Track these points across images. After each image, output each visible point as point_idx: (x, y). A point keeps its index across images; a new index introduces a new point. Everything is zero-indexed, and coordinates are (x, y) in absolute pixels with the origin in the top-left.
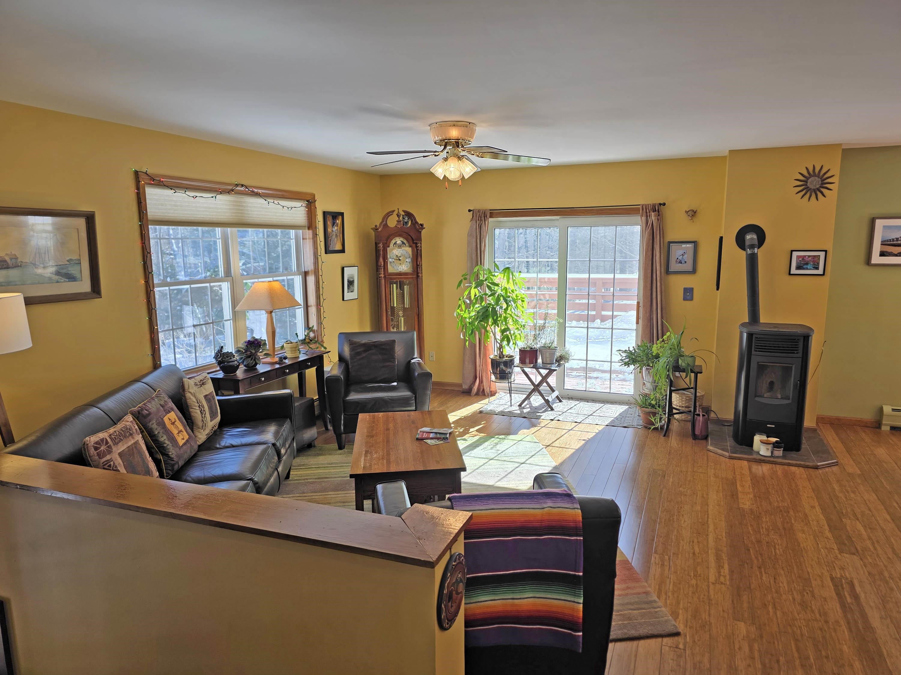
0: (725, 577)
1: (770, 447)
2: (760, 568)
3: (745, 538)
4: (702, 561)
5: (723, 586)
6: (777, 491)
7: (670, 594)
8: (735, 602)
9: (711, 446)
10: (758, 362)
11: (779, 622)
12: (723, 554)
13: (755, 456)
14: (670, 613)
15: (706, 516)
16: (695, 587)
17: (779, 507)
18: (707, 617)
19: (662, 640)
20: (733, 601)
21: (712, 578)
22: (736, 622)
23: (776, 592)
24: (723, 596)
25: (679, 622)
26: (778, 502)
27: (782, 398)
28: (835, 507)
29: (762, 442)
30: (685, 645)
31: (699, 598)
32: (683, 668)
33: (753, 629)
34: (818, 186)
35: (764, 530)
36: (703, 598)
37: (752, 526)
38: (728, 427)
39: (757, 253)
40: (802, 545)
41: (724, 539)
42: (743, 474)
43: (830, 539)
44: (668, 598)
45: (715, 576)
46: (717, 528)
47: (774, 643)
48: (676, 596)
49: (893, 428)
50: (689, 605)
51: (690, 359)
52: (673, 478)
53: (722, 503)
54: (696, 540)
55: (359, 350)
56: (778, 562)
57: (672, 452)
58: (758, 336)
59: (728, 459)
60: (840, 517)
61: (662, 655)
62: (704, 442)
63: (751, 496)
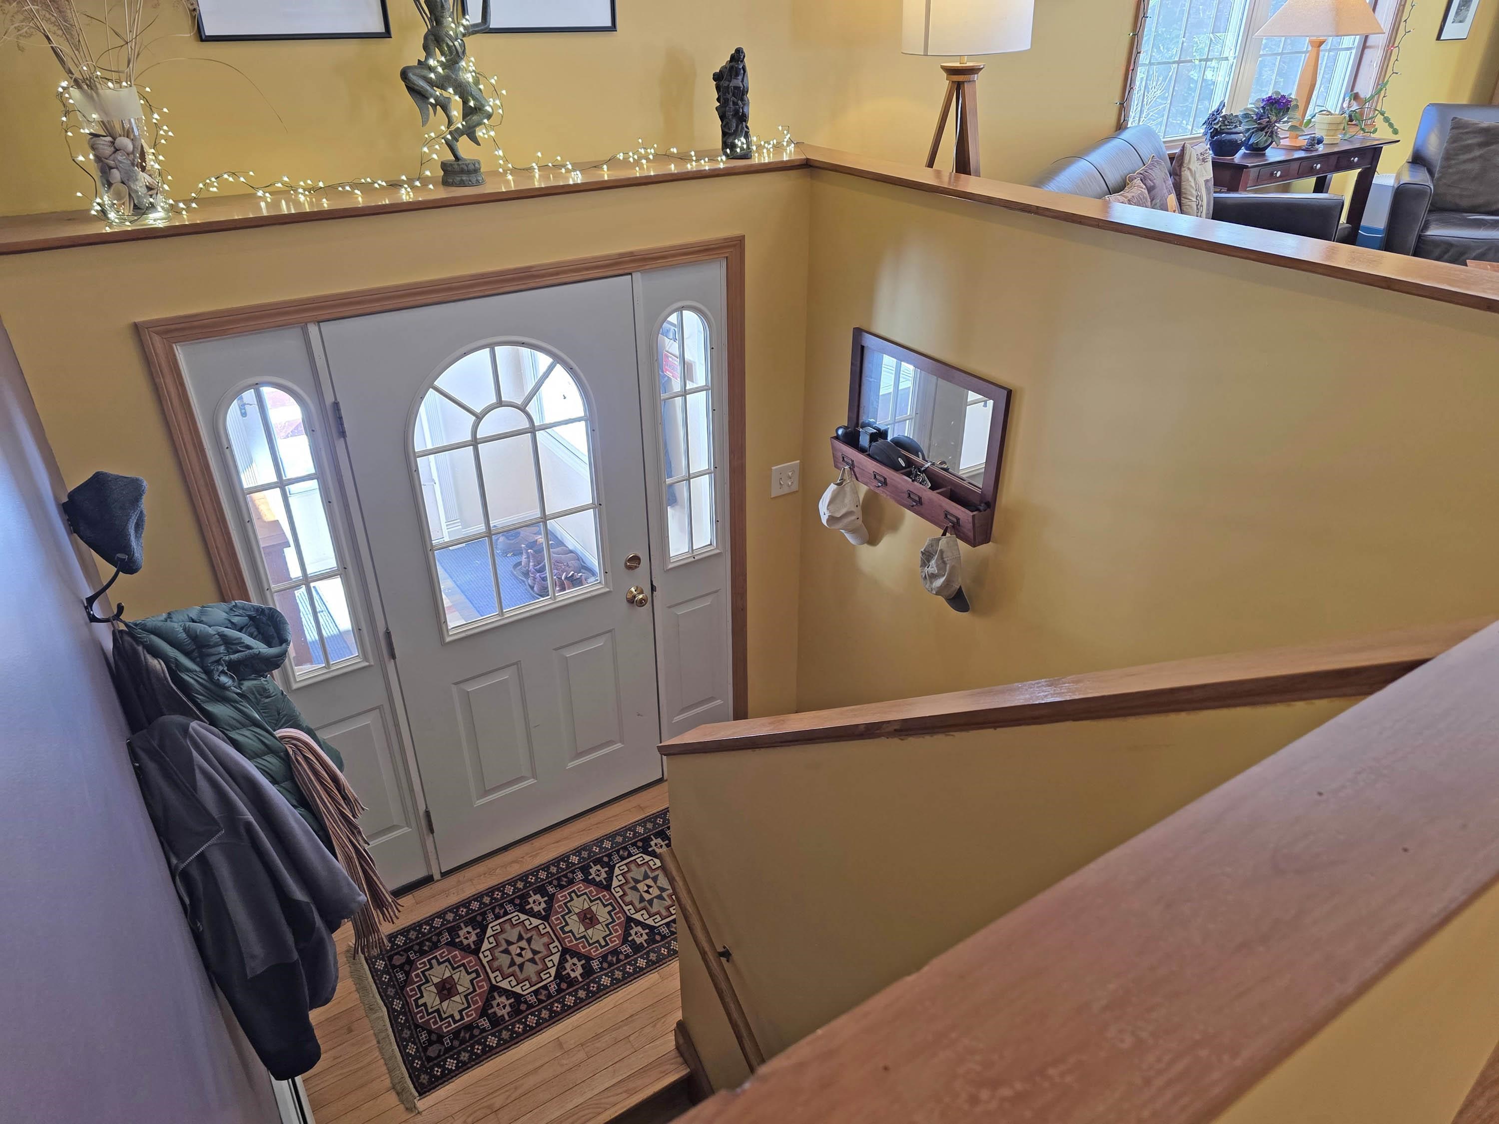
55: (1470, 142)
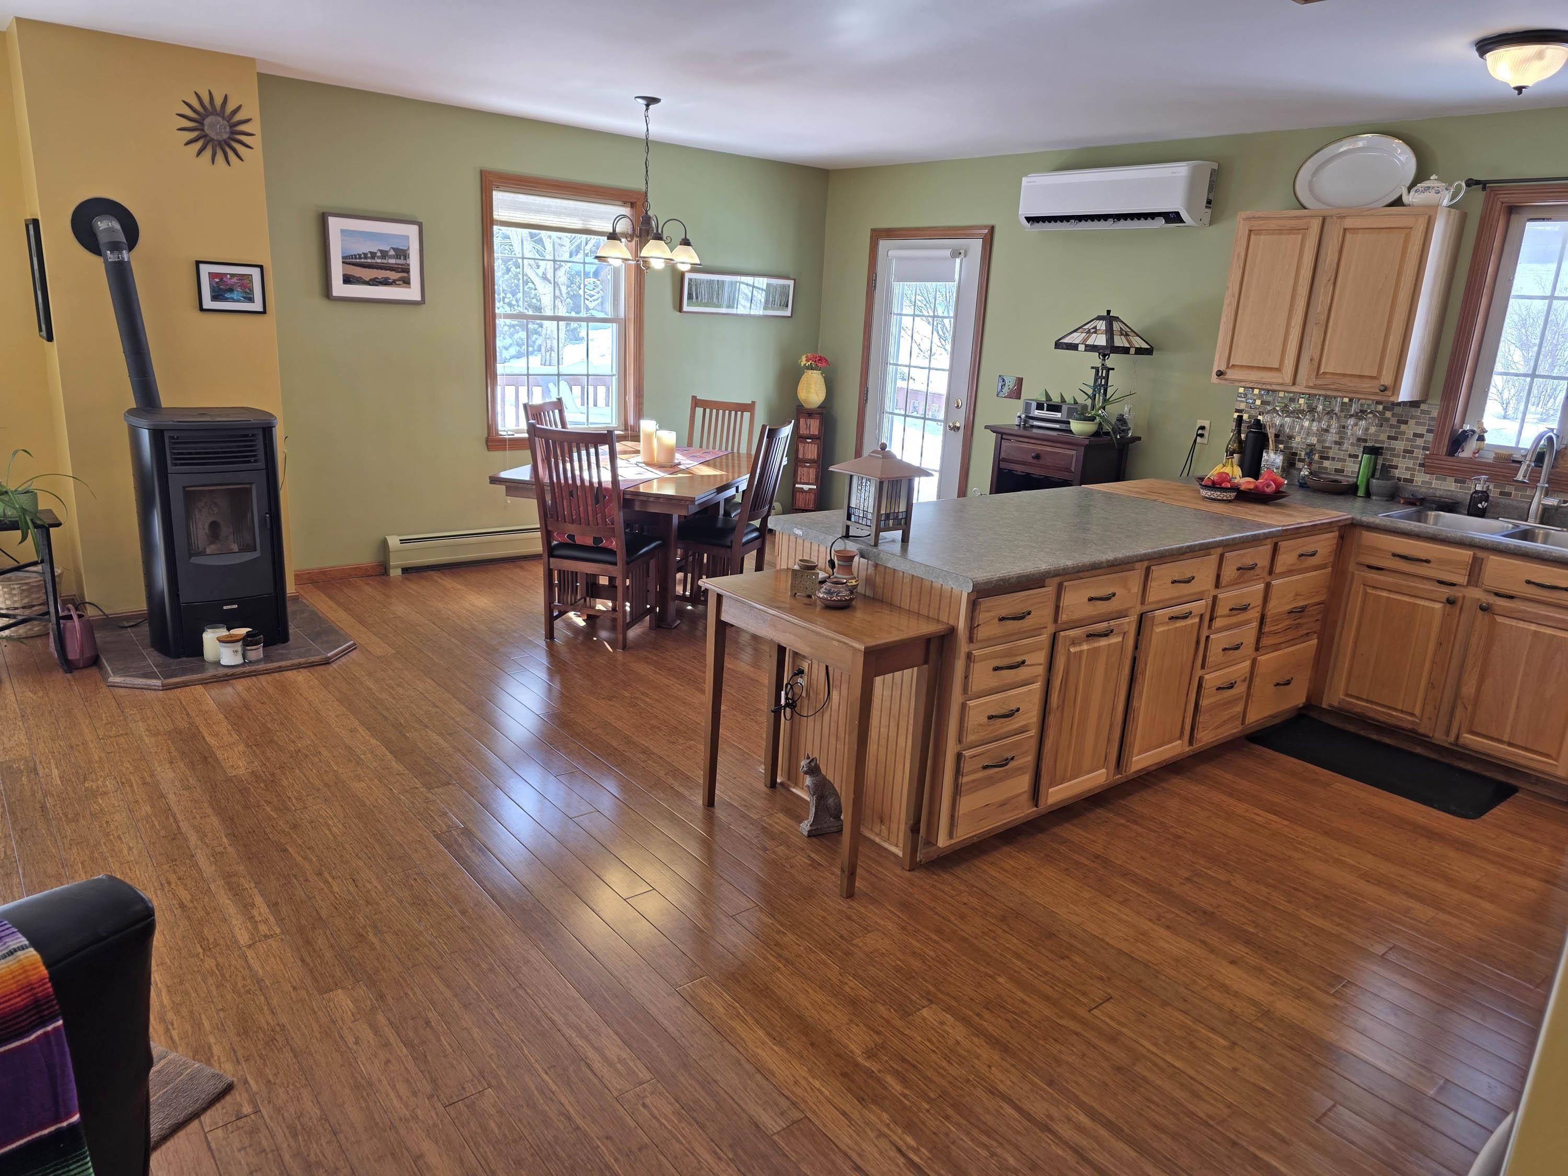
0: (266, 921)
1: (239, 646)
2: (320, 874)
3: (268, 830)
4: (208, 914)
5: (270, 941)
6: (282, 723)
7: (170, 1016)
8: (308, 960)
9: (114, 676)
10: (184, 487)
11: (398, 953)
12: (242, 880)
13: (210, 672)
14: (191, 1054)
15: (172, 820)
16: (217, 972)
17: (299, 751)
18: (269, 1018)
19: (201, 1122)
20: (303, 961)
21: (243, 937)
22: (326, 996)
23: (368, 903)
24: (281, 958)
25: (220, 1063)
26: (293, 742)
27: (240, 551)
28: (386, 719)
29: (221, 640)
30: (253, 1102)
31: (234, 990)
32: (272, 1151)
33: (362, 990)
34: (225, 136)
35: (294, 801)
36: (244, 986)
37: (269, 802)
38: (135, 629)
39: (129, 262)
40: (368, 803)
41: (230, 849)
42: (207, 712)
43: (403, 774)
44: (170, 1027)
45: (247, 928)
46: (206, 836)
47: (406, 994)
48: (184, 1011)
49: (406, 570)
50: (222, 1014)
51: (23, 497)
52: (57, 768)
53: (191, 780)
54: (173, 878)
56: (345, 849)
57: (29, 711)
58: (175, 435)
59: (161, 692)
60: (400, 732)
61: (216, 1154)
62: (93, 671)
63: (241, 747)
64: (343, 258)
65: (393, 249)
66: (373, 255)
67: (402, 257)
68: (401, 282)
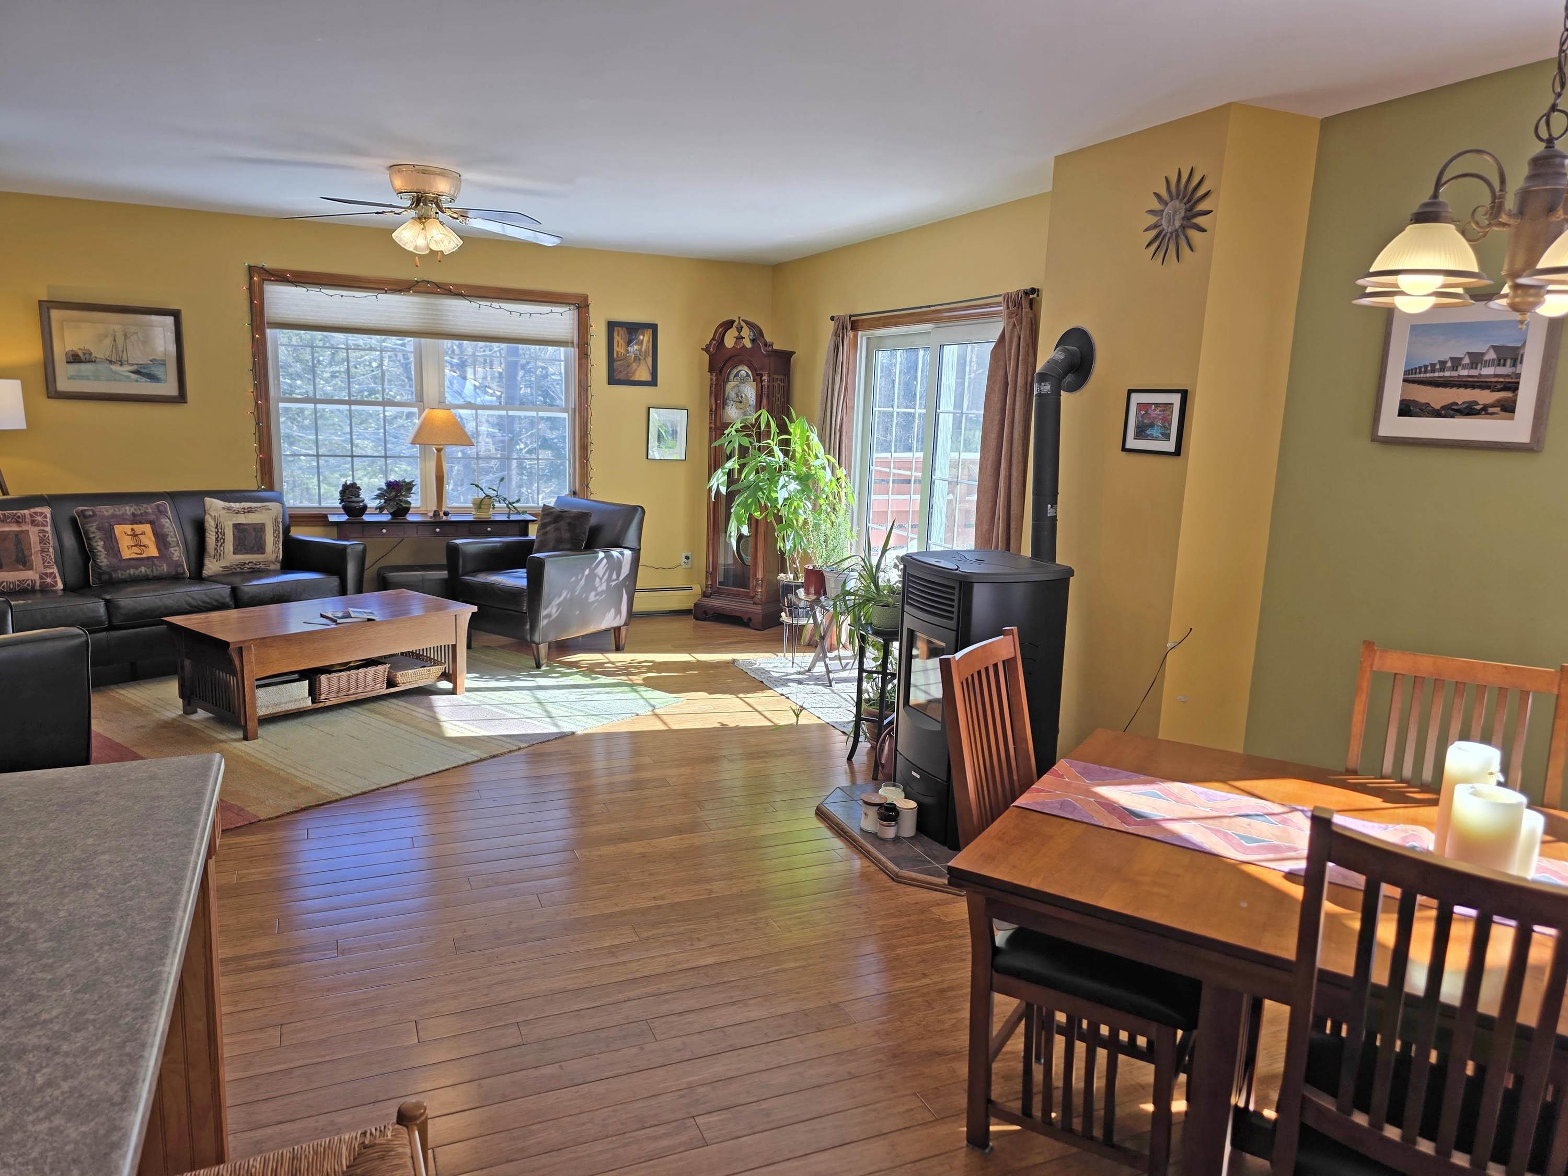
64: (1406, 372)
65: (1494, 348)
66: (1457, 363)
67: (1509, 362)
68: (1497, 409)
